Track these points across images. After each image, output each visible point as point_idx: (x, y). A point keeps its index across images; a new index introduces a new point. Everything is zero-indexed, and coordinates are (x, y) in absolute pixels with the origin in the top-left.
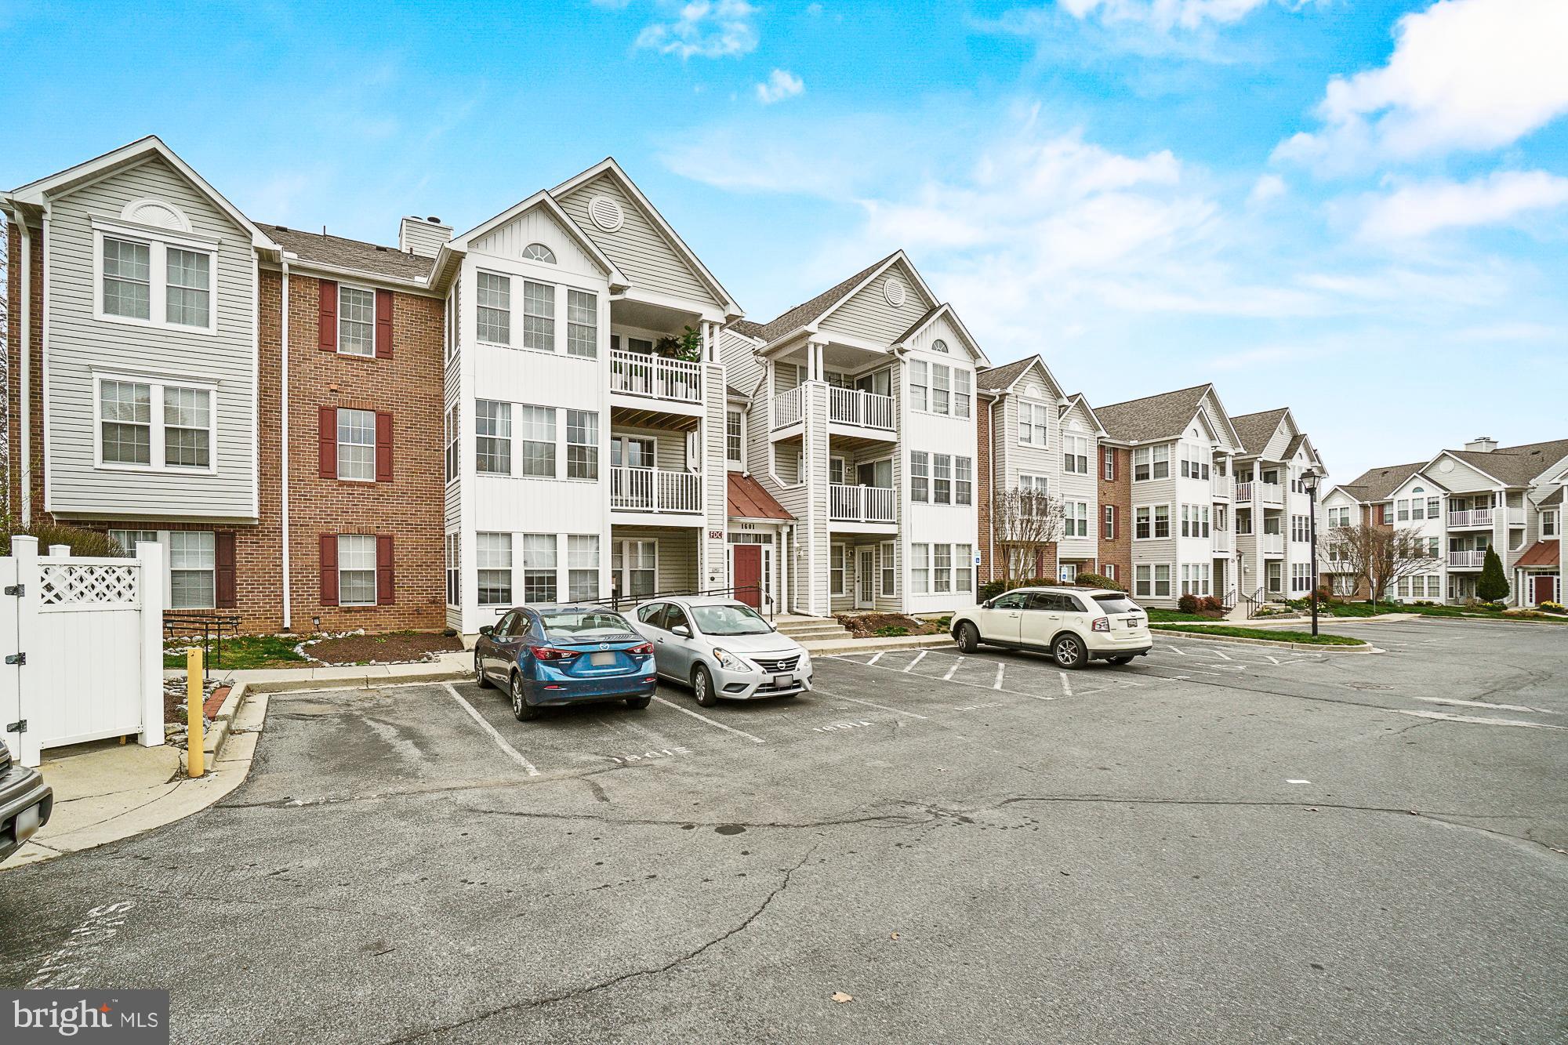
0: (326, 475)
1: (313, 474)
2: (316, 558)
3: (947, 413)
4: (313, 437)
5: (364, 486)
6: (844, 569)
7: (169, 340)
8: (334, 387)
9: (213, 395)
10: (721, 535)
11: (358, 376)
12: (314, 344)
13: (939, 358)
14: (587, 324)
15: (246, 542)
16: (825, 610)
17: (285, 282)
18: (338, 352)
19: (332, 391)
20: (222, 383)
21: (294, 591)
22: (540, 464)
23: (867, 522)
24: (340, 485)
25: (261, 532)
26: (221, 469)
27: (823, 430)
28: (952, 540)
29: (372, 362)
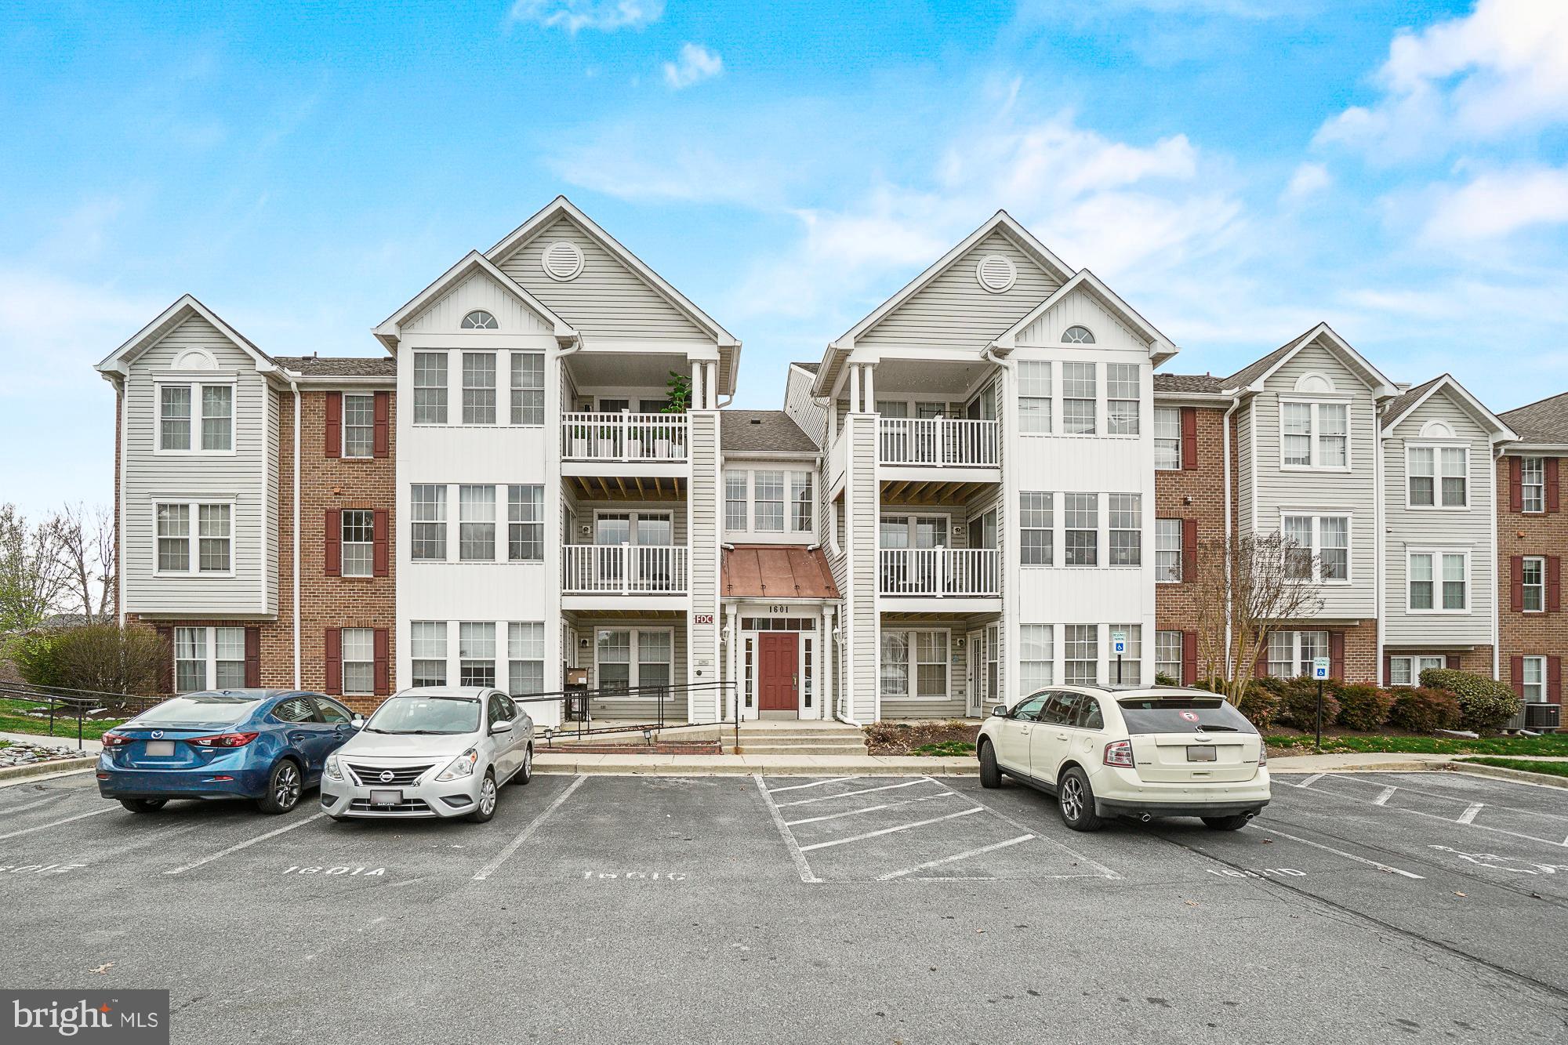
0: (330, 573)
1: (320, 572)
2: (323, 649)
3: (1093, 431)
4: (320, 539)
5: (362, 582)
6: (949, 664)
7: (203, 464)
8: (337, 490)
9: (233, 507)
10: (711, 619)
11: (358, 478)
12: (322, 453)
13: (1079, 353)
14: (533, 388)
15: (268, 636)
16: (872, 716)
17: (298, 400)
18: (343, 456)
19: (336, 494)
20: (240, 496)
21: (305, 681)
22: (477, 545)
23: (945, 597)
24: (342, 582)
25: (279, 627)
26: (239, 572)
27: (870, 477)
28: (1102, 618)
29: (371, 463)
